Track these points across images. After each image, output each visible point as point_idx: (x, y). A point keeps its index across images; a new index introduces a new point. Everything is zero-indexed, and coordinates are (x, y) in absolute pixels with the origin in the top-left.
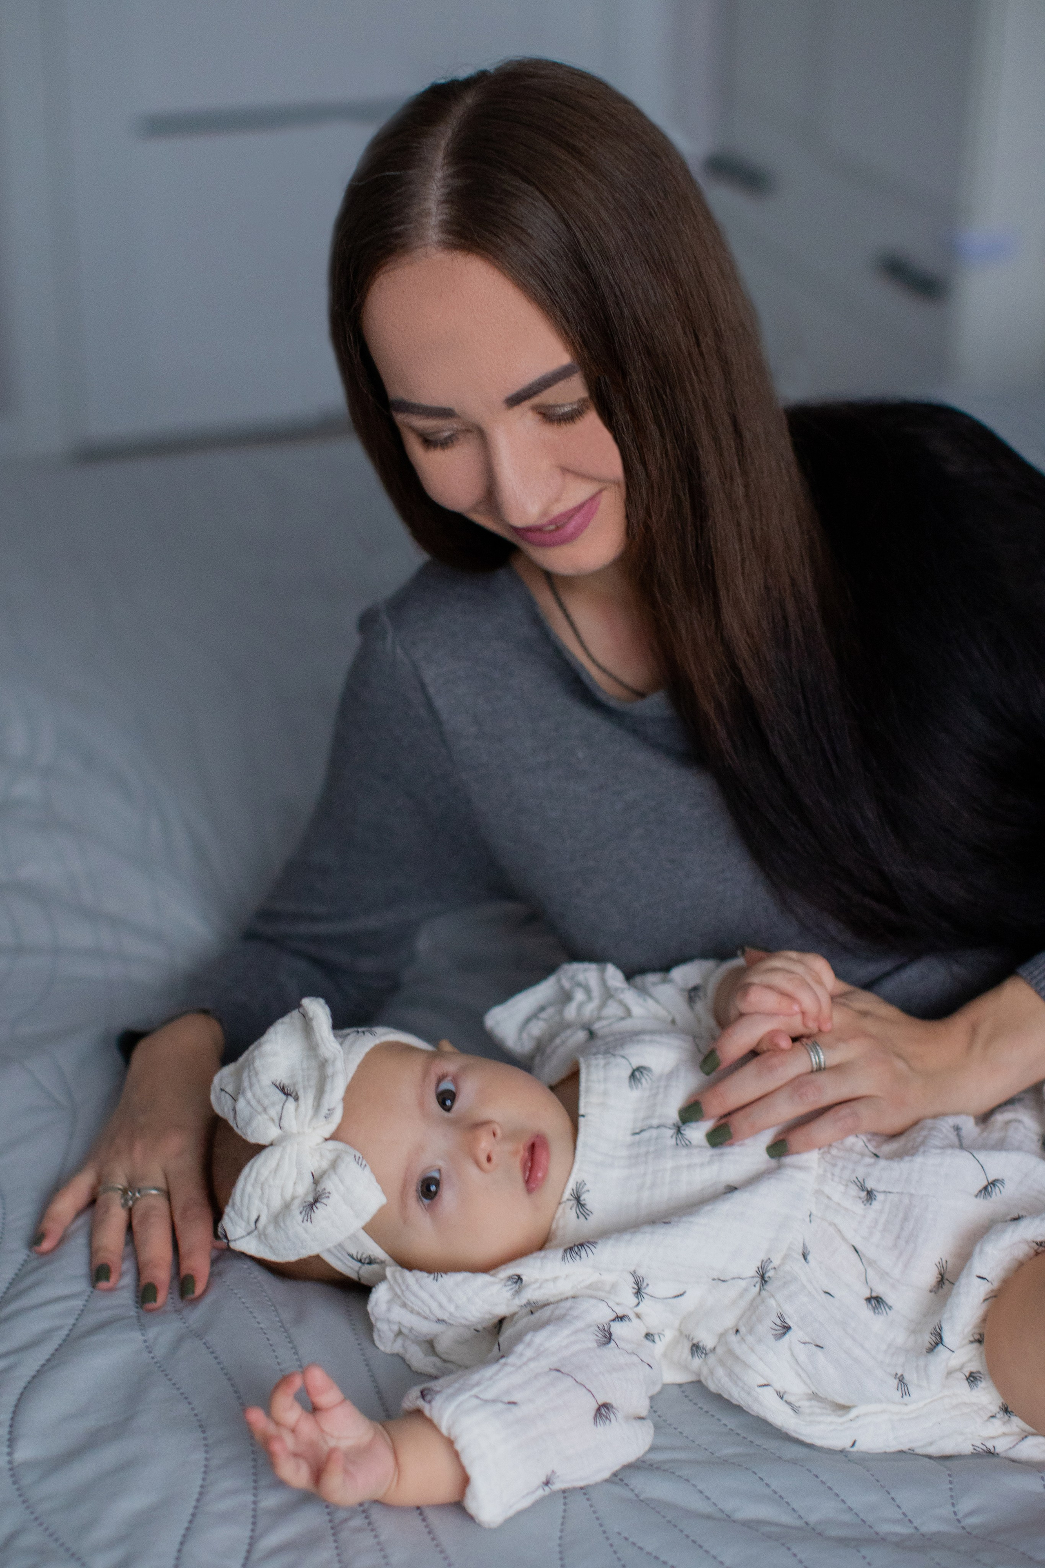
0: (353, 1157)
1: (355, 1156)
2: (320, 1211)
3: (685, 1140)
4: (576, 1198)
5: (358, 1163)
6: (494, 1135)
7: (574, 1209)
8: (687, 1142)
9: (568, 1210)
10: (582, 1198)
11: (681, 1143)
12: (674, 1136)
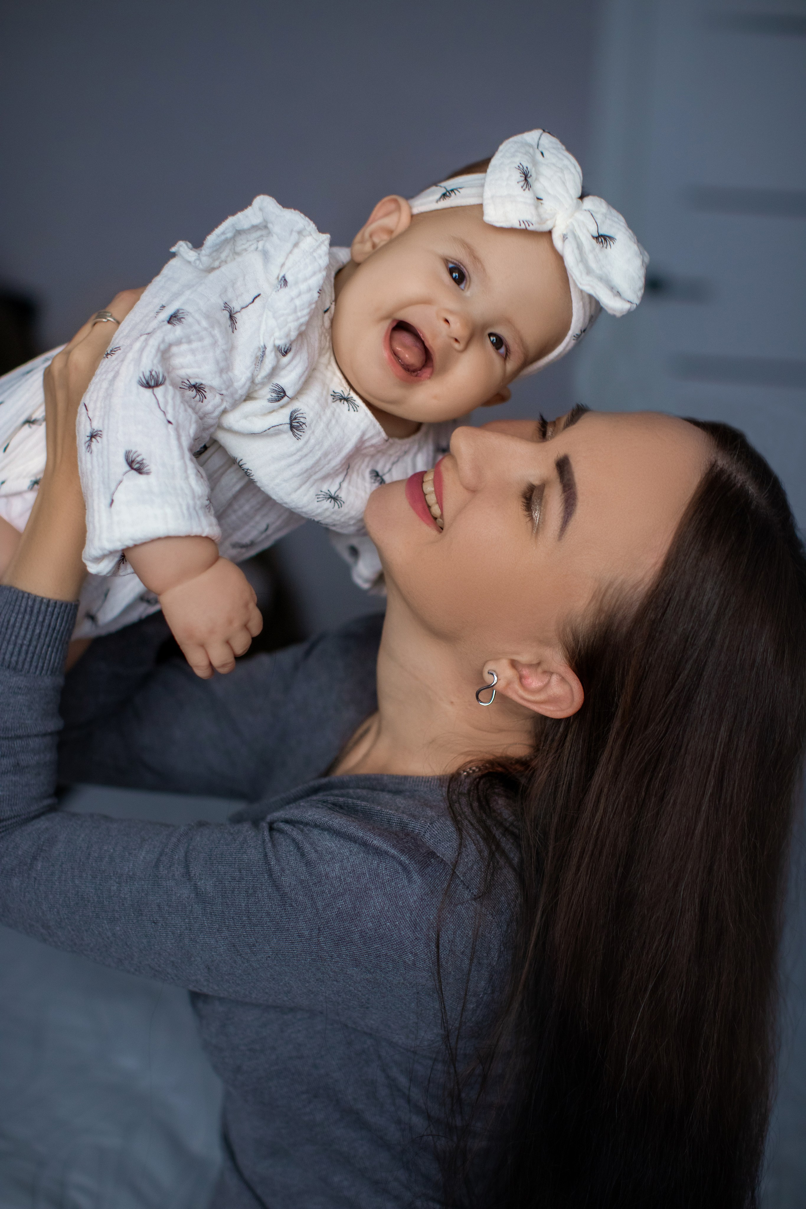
0: (533, 223)
1: (532, 224)
2: (517, 176)
3: (323, 499)
4: (348, 399)
5: (526, 221)
6: (456, 340)
7: (341, 393)
8: (319, 500)
9: (342, 389)
10: (345, 402)
11: (322, 495)
12: (329, 493)
